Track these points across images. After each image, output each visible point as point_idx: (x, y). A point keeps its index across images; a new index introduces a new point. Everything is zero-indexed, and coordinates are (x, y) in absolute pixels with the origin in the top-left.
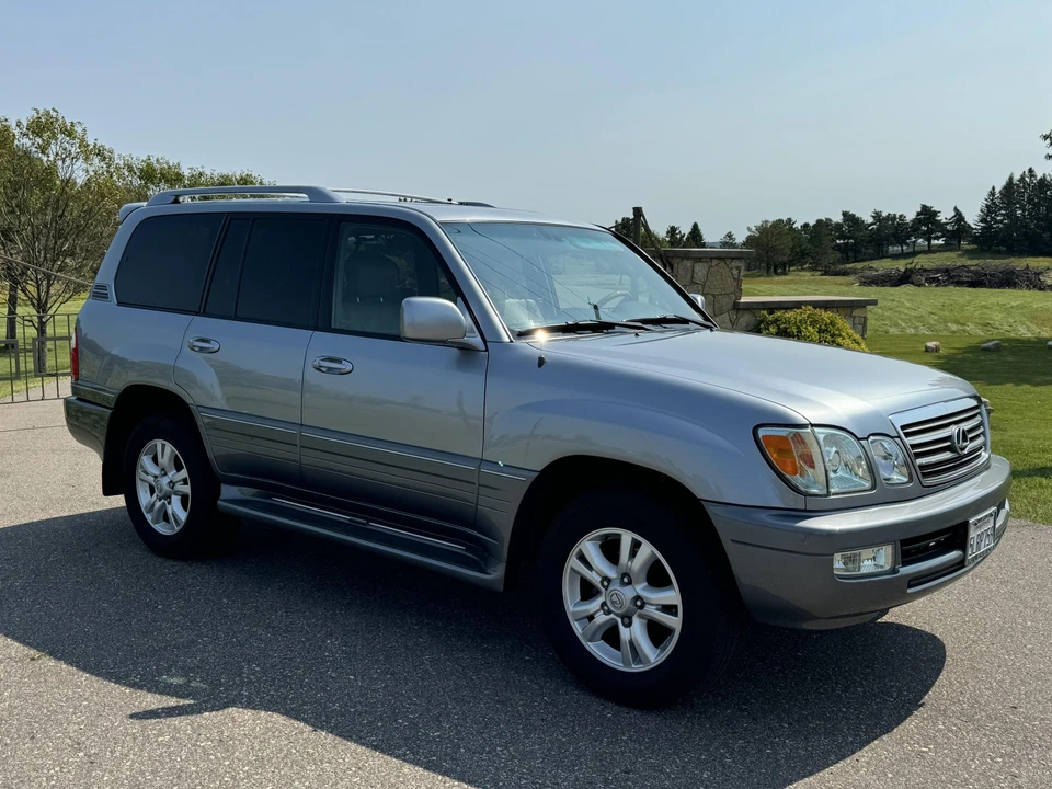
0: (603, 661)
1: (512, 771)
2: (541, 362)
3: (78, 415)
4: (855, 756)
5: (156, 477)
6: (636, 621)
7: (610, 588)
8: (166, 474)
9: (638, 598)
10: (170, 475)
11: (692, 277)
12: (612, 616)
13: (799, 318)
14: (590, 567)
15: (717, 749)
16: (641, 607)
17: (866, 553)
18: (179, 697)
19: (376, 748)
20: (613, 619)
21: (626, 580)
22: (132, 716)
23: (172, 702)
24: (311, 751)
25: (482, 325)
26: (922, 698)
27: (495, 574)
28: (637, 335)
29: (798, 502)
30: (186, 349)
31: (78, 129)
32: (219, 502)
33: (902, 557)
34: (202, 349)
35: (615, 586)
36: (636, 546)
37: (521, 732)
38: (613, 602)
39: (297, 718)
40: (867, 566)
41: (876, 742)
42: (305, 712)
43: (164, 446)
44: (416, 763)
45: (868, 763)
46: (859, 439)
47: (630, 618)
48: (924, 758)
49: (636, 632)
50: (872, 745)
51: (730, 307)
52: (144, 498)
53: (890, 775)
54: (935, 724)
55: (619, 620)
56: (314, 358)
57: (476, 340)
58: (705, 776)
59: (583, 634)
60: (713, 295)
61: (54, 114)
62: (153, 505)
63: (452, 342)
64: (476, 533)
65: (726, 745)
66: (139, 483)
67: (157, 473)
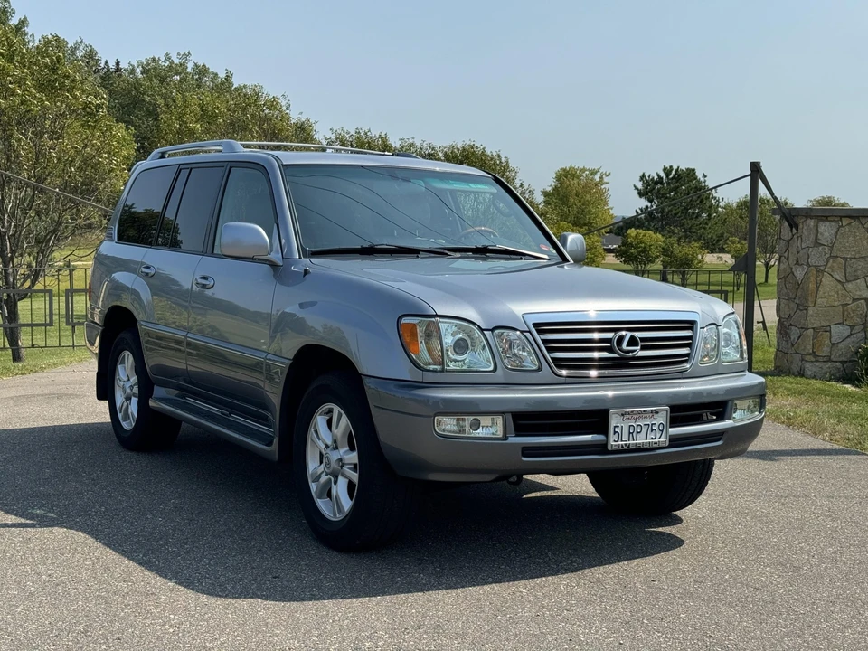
0: (324, 514)
2: (306, 272)
5: (124, 382)
6: (341, 479)
8: (129, 380)
9: (341, 459)
10: (131, 380)
11: (816, 238)
12: (329, 476)
14: (319, 439)
16: (342, 467)
20: (330, 478)
21: (335, 445)
25: (284, 245)
27: (275, 446)
29: (418, 376)
32: (151, 403)
33: (515, 430)
34: (147, 275)
35: (330, 451)
36: (340, 415)
38: (326, 464)
43: (128, 356)
46: (482, 330)
47: (337, 477)
49: (340, 489)
52: (119, 399)
55: (332, 479)
56: (196, 278)
57: (276, 257)
59: (316, 492)
62: (122, 406)
63: (258, 259)
64: (270, 415)
66: (117, 388)
67: (126, 379)
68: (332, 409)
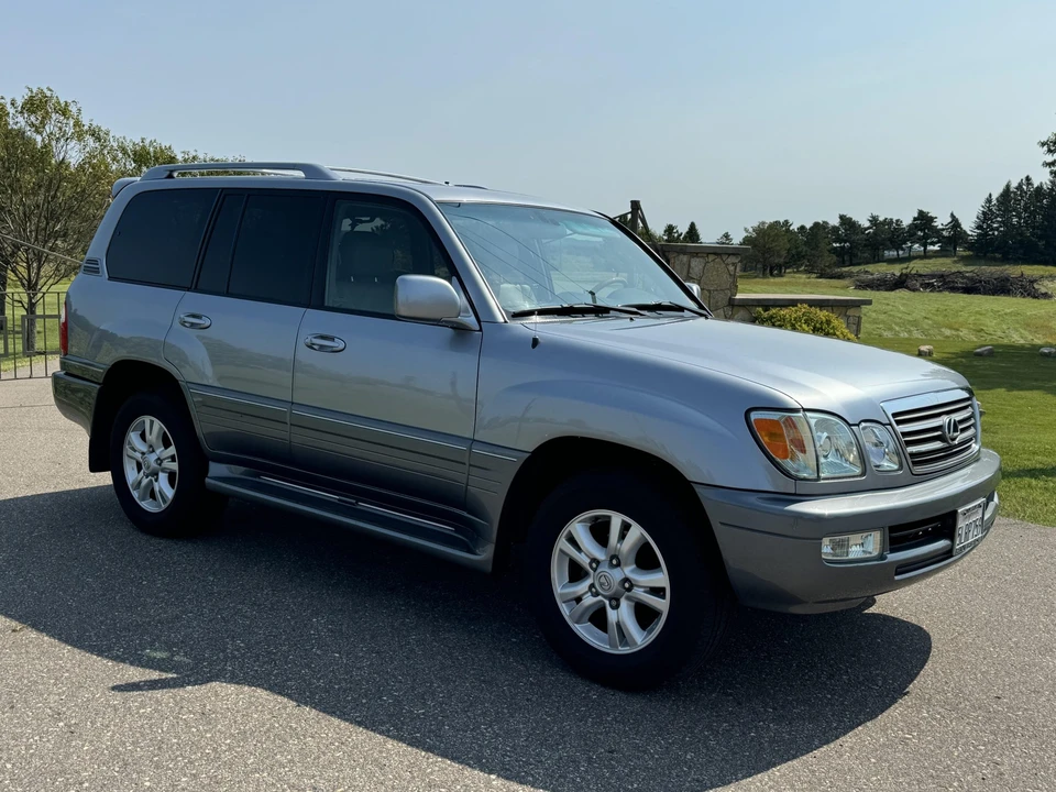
0: (590, 643)
1: (496, 748)
2: (535, 342)
3: (66, 392)
4: (839, 742)
5: (143, 453)
6: (624, 603)
7: (599, 571)
8: (153, 451)
9: (626, 580)
10: (158, 452)
11: (688, 272)
12: (600, 598)
13: (794, 315)
14: (579, 549)
15: (702, 731)
16: (629, 590)
17: (855, 538)
18: (162, 670)
19: (360, 724)
20: (602, 601)
21: (614, 562)
22: (114, 688)
23: (155, 675)
24: (294, 725)
25: (477, 305)
26: (907, 687)
27: (484, 555)
28: (631, 319)
29: (790, 487)
30: (177, 325)
31: (73, 109)
32: (207, 480)
33: (891, 544)
34: (193, 325)
35: (604, 568)
36: (626, 528)
37: (506, 711)
38: (601, 584)
39: (280, 693)
40: (855, 552)
41: (860, 728)
42: (290, 688)
43: (152, 422)
44: (401, 739)
45: (852, 748)
46: (850, 425)
47: (618, 600)
48: (907, 744)
49: (623, 615)
50: (856, 730)
51: (725, 302)
52: (131, 474)
53: (873, 760)
54: (919, 712)
55: (607, 602)
56: (307, 336)
57: (470, 320)
58: (689, 757)
59: (570, 616)
60: (709, 291)
61: (48, 94)
62: (140, 482)
63: (446, 322)
64: (465, 514)
65: (710, 727)
66: (126, 460)
67: (145, 449)
68: (609, 517)
